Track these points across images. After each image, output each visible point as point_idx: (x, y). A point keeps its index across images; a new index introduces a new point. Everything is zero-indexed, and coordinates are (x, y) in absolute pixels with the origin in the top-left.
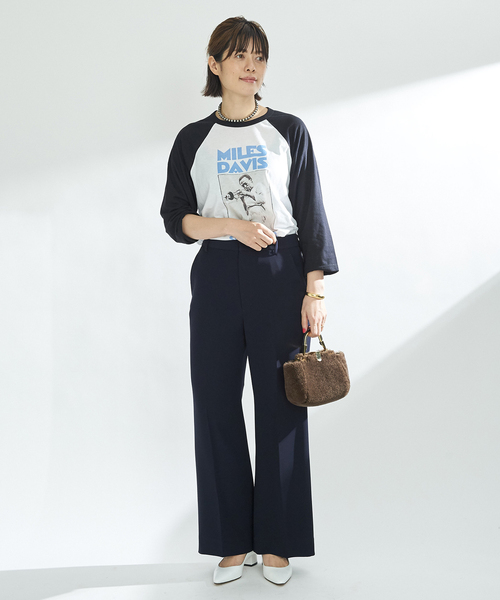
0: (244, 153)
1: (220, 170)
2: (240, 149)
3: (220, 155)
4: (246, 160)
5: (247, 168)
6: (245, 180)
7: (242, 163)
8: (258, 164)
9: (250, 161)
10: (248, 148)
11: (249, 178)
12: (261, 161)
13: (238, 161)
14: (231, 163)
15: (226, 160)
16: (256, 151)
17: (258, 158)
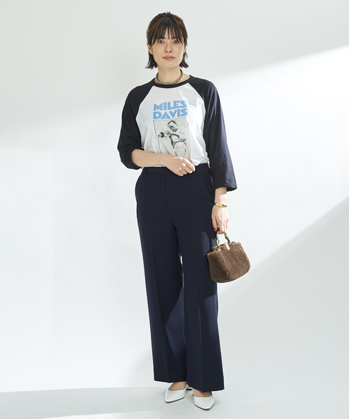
0: (172, 105)
1: (155, 117)
2: (169, 103)
3: (156, 107)
4: (173, 111)
5: (173, 115)
6: (172, 124)
7: (171, 112)
8: (181, 113)
9: (175, 111)
10: (175, 102)
11: (175, 123)
12: (183, 111)
13: (168, 111)
14: (163, 112)
15: (159, 111)
16: (180, 104)
17: (181, 109)
